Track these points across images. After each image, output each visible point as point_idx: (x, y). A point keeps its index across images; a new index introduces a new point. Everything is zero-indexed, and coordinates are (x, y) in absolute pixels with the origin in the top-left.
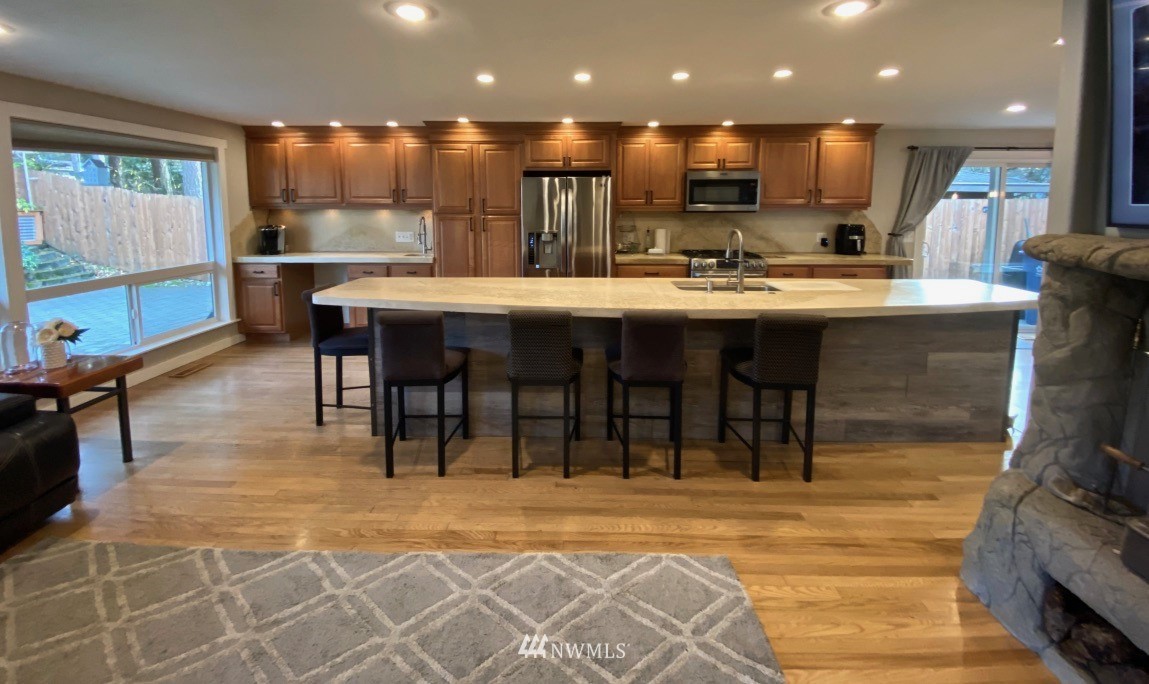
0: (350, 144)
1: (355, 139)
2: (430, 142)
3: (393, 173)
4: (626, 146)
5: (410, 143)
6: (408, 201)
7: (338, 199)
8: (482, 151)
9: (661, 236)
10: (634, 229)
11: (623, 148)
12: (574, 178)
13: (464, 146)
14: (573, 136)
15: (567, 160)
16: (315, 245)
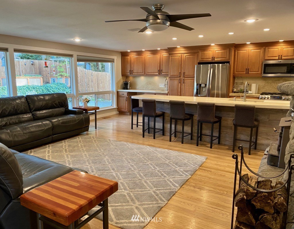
0: (148, 56)
1: (149, 54)
2: (169, 54)
3: (159, 65)
4: (238, 51)
5: (165, 54)
6: (163, 74)
7: (144, 73)
8: (185, 56)
9: (254, 87)
10: (242, 83)
11: (238, 52)
12: (216, 65)
13: (179, 55)
14: (216, 49)
15: (213, 58)
16: (137, 87)
